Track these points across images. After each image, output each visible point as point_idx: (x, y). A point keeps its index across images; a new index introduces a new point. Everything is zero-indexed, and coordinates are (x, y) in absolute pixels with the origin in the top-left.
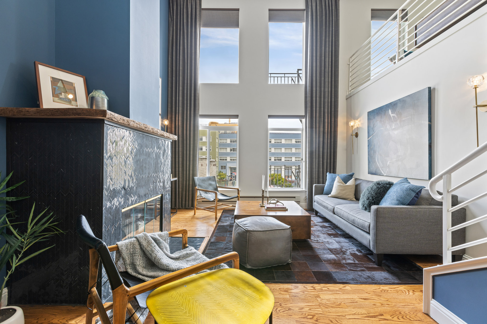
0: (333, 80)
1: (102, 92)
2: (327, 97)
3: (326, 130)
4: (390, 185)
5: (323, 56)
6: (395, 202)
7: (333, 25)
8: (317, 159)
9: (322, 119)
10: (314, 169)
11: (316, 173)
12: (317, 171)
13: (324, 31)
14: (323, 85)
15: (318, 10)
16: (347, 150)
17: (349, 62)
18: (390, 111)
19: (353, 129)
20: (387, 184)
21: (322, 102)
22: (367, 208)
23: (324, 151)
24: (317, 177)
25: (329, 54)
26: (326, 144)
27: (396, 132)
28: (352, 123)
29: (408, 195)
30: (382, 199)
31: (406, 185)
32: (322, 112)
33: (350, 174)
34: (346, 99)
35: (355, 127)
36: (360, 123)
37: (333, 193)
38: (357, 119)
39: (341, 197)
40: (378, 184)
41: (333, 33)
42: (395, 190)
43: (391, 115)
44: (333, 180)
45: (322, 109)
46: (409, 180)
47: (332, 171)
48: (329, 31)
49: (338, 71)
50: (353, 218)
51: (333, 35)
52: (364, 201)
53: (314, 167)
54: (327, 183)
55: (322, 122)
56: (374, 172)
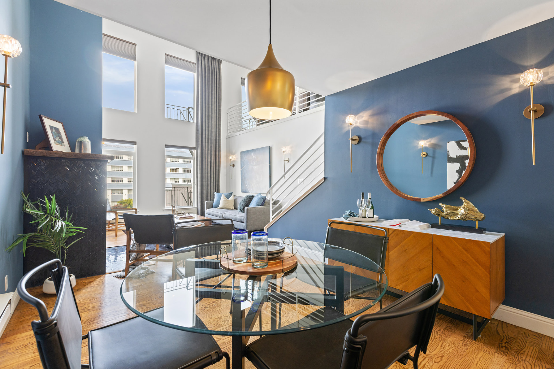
0: (217, 123)
1: (87, 137)
2: (213, 136)
3: (213, 160)
4: (253, 197)
5: (210, 104)
6: (255, 205)
7: (217, 83)
8: (206, 183)
9: (210, 152)
10: (204, 190)
11: (205, 193)
12: (206, 191)
13: (211, 85)
14: (210, 126)
15: (206, 68)
16: (227, 175)
17: (228, 112)
18: (253, 154)
19: (231, 161)
20: (252, 197)
21: (210, 139)
22: (243, 210)
23: (211, 176)
24: (206, 196)
25: (214, 104)
26: (213, 171)
27: (256, 167)
28: (230, 157)
29: (261, 201)
30: (249, 205)
31: (260, 196)
32: (210, 147)
33: (230, 193)
34: (226, 138)
35: (233, 160)
36: (235, 158)
37: (221, 206)
38: (234, 155)
39: (226, 208)
40: (248, 197)
41: (217, 89)
42: (255, 199)
43: (254, 157)
44: (220, 198)
45: (210, 144)
46: (261, 194)
47: (217, 191)
48: (214, 86)
49: (221, 117)
50: (235, 217)
51: (217, 91)
52: (241, 207)
53: (204, 188)
54: (215, 199)
55: (210, 154)
56: (244, 191)
